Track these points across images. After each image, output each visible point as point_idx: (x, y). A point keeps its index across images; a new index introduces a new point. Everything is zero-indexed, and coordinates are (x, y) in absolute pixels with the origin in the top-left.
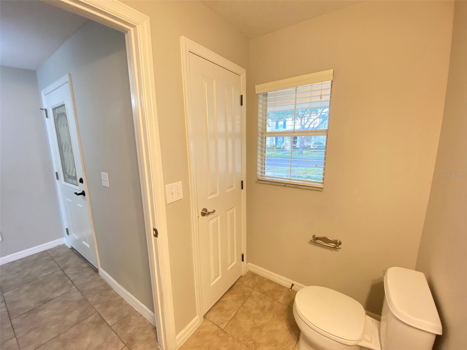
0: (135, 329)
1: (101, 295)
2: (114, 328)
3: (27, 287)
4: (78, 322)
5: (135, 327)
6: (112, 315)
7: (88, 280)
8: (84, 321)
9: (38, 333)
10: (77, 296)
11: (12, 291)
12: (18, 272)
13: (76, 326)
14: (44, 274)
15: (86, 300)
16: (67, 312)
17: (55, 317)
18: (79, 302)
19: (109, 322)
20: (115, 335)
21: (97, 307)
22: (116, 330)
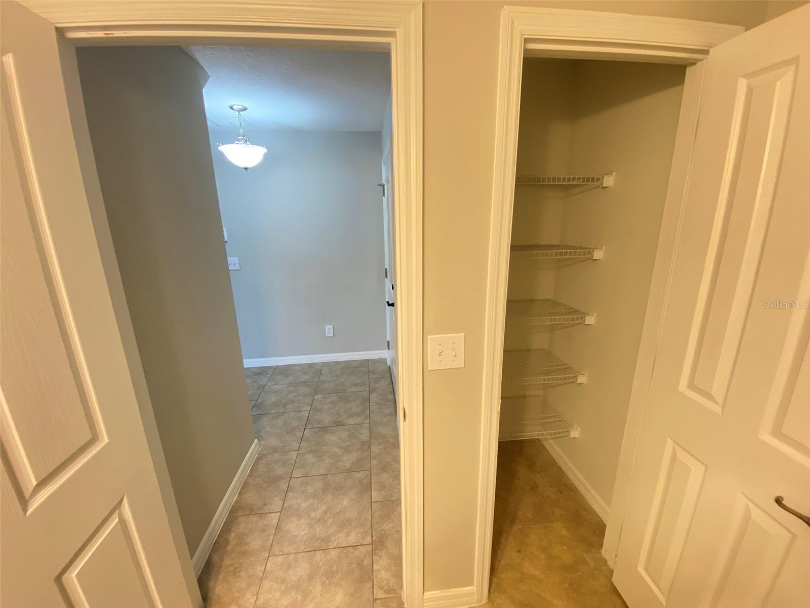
0: (393, 528)
1: (385, 448)
2: (375, 506)
3: (334, 398)
4: (349, 471)
5: (394, 526)
6: (382, 487)
7: (384, 419)
8: (354, 473)
9: (315, 459)
10: (364, 435)
11: (323, 395)
12: (337, 376)
13: (345, 474)
14: (354, 389)
15: (370, 446)
16: (347, 450)
17: (335, 449)
18: (363, 443)
19: (374, 493)
20: (370, 518)
21: (374, 462)
22: (375, 511)
